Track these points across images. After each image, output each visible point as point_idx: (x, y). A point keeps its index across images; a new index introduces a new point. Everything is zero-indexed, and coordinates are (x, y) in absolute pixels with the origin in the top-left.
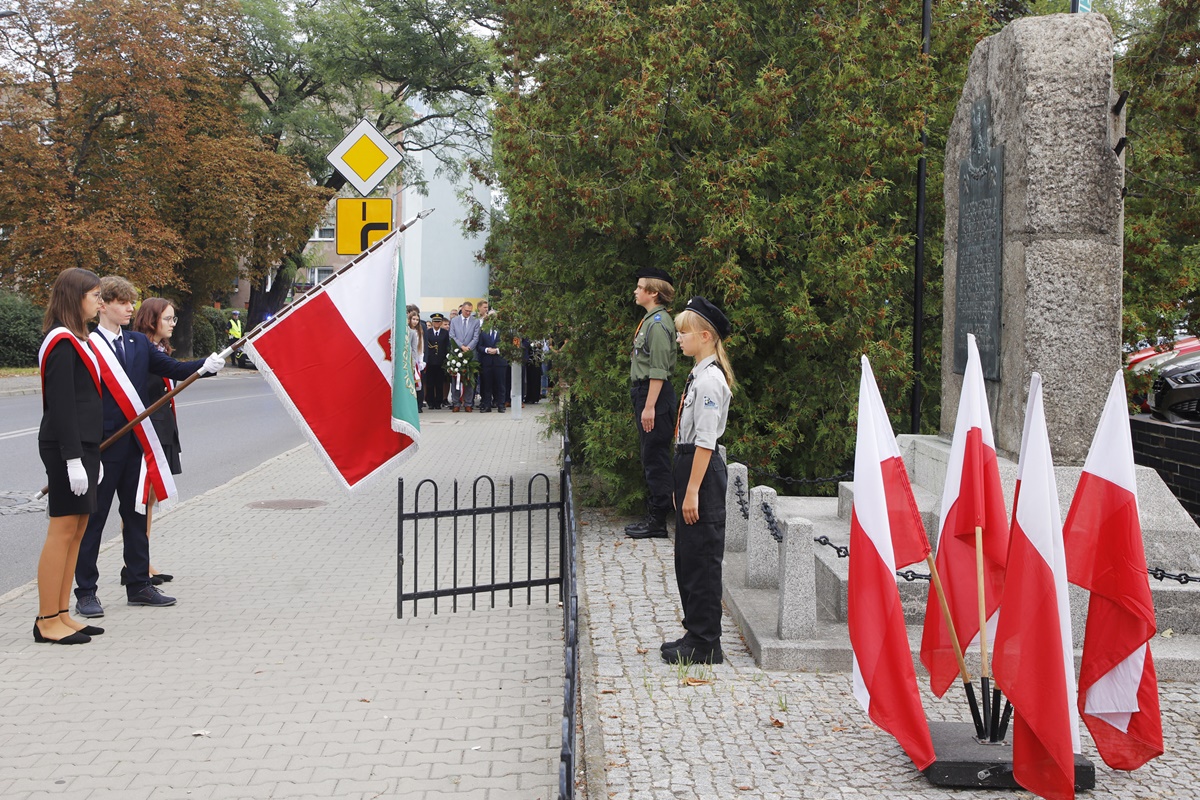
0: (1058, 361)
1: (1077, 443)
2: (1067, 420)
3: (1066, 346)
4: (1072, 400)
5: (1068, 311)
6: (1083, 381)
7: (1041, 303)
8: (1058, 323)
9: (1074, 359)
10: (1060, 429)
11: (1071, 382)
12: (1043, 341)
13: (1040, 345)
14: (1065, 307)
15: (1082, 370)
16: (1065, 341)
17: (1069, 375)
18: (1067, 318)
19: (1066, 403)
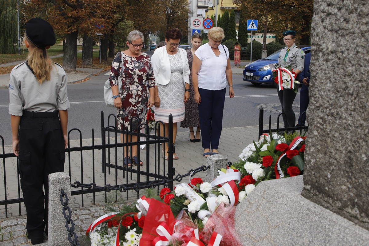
0: (333, 80)
1: (344, 187)
2: (337, 156)
3: (341, 62)
4: (343, 131)
5: (346, 15)
6: (354, 110)
7: (322, 8)
8: (336, 32)
9: (347, 79)
10: (331, 164)
11: (342, 109)
12: (320, 54)
13: (318, 59)
14: (343, 11)
15: (355, 95)
16: (339, 55)
17: (341, 99)
18: (344, 25)
19: (337, 135)
